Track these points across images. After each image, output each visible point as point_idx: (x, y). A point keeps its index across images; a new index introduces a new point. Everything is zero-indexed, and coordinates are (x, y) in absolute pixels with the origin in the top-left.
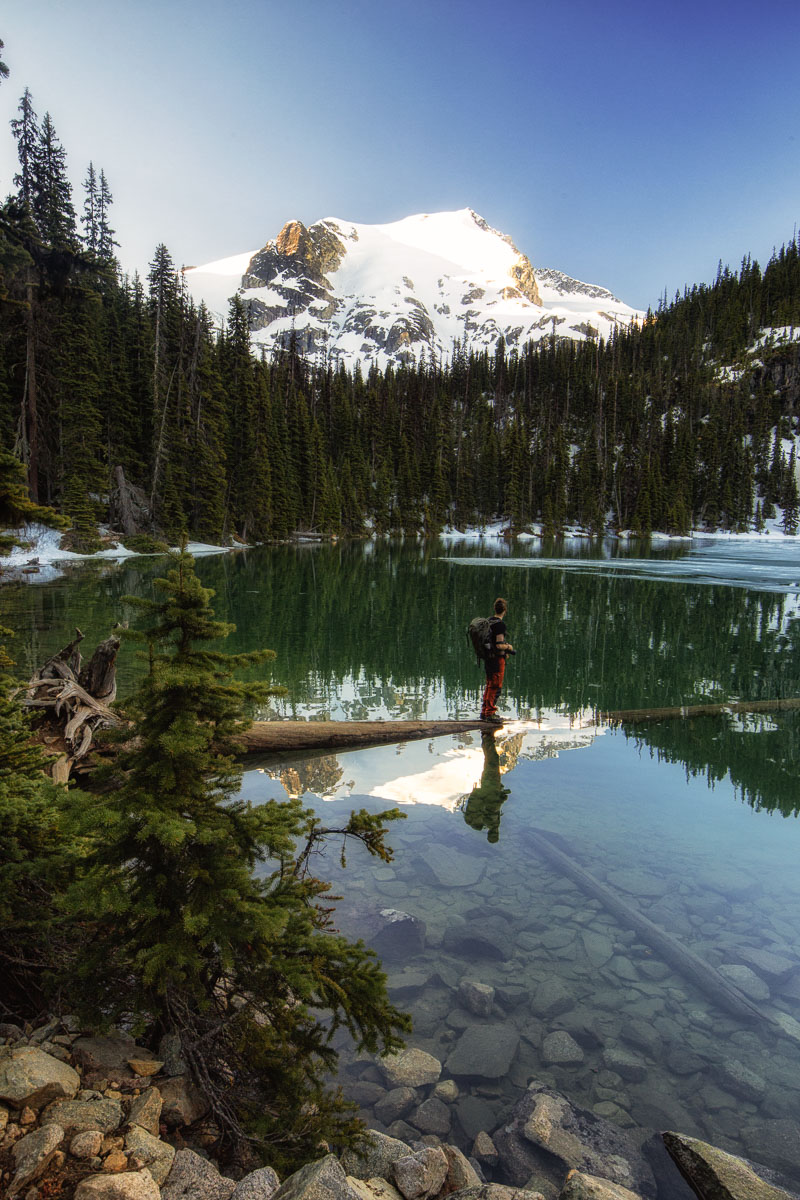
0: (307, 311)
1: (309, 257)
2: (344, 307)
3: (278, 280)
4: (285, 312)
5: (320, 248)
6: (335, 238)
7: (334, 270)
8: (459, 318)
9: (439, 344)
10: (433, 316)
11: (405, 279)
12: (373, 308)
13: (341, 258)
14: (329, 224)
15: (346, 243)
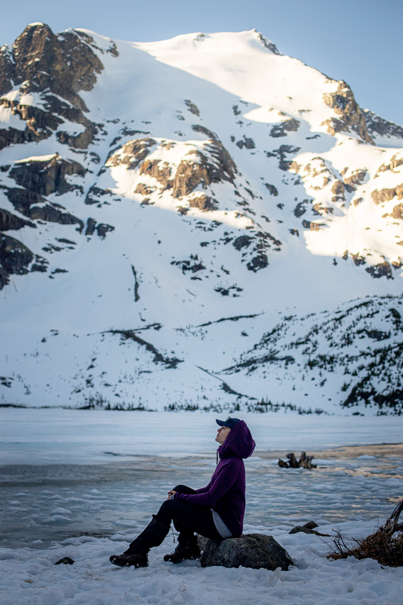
0: (53, 138)
1: (58, 67)
2: (105, 133)
3: (11, 96)
4: (24, 137)
5: (70, 59)
6: (90, 51)
7: (89, 88)
8: (270, 155)
9: (248, 186)
11: (188, 103)
12: (149, 136)
13: (97, 75)
14: (81, 34)
15: (105, 58)
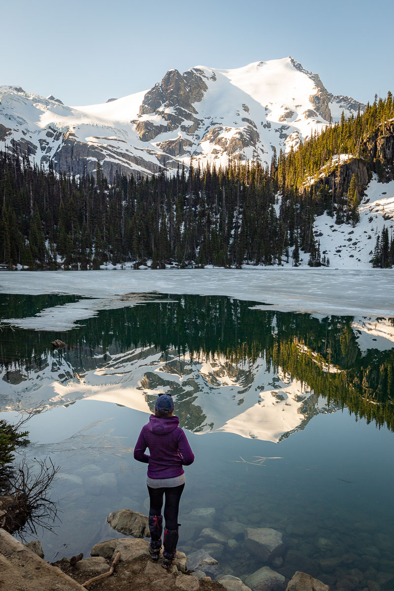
0: (179, 128)
1: (182, 93)
2: (204, 124)
3: (161, 109)
4: (166, 129)
5: (190, 86)
6: (201, 79)
7: (199, 100)
8: (276, 131)
9: (262, 148)
10: (260, 130)
11: (244, 106)
12: (221, 126)
13: (204, 93)
14: (197, 70)
15: (208, 83)
